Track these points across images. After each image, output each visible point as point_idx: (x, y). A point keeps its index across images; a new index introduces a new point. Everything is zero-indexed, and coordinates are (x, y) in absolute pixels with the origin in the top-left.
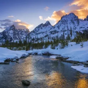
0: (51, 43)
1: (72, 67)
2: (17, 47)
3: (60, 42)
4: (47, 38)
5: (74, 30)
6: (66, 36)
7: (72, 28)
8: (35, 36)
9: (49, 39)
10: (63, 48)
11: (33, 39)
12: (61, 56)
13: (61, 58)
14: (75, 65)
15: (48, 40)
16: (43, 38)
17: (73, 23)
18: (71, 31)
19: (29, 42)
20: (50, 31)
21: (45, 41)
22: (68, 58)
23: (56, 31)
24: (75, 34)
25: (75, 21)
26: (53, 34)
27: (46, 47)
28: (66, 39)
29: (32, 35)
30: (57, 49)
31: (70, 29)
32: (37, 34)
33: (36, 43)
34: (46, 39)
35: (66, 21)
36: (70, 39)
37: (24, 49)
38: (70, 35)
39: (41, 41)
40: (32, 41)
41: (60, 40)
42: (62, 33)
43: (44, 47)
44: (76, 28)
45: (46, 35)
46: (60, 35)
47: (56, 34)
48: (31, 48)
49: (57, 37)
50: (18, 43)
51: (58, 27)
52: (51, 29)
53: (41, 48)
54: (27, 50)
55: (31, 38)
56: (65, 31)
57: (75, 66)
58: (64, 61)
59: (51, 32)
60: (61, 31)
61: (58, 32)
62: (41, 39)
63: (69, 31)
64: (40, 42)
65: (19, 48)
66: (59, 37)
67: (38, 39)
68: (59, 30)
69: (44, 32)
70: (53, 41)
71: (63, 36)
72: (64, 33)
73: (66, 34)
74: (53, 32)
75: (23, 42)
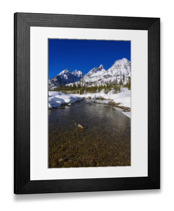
0: (104, 87)
1: (124, 113)
2: (72, 91)
3: (113, 87)
4: (101, 82)
5: (127, 75)
6: (119, 81)
7: (125, 73)
8: (89, 80)
9: (102, 83)
10: (115, 93)
11: (87, 83)
12: (113, 101)
13: (113, 103)
14: (126, 110)
15: (101, 85)
16: (97, 81)
17: (126, 68)
18: (124, 76)
19: (83, 86)
20: (103, 75)
21: (98, 85)
22: (120, 104)
23: (109, 75)
24: (127, 79)
25: (128, 66)
26: (106, 78)
27: (99, 91)
28: (118, 84)
29: (86, 78)
30: (110, 94)
31: (123, 74)
32: (90, 77)
33: (90, 86)
34: (99, 83)
35: (120, 65)
36: (122, 84)
37: (78, 93)
38: (123, 80)
39: (95, 84)
40: (86, 85)
41: (113, 84)
42: (115, 78)
43: (97, 91)
44: (128, 73)
45: (99, 79)
46: (113, 79)
47: (110, 79)
48: (85, 92)
49: (110, 81)
50: (72, 86)
51: (111, 71)
52: (104, 73)
53: (95, 92)
54: (81, 94)
55: (85, 81)
56: (119, 75)
57: (126, 112)
58: (115, 106)
59: (105, 76)
60: (114, 75)
61: (111, 76)
62: (95, 82)
63: (122, 76)
64: (93, 86)
65: (73, 92)
66: (112, 81)
67: (92, 83)
68: (112, 75)
69: (97, 76)
70: (106, 86)
71: (116, 81)
72: (117, 78)
73: (119, 79)
74: (106, 76)
75: (77, 86)
